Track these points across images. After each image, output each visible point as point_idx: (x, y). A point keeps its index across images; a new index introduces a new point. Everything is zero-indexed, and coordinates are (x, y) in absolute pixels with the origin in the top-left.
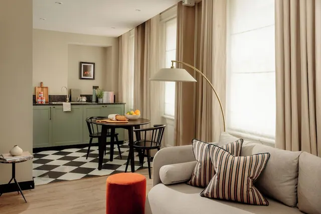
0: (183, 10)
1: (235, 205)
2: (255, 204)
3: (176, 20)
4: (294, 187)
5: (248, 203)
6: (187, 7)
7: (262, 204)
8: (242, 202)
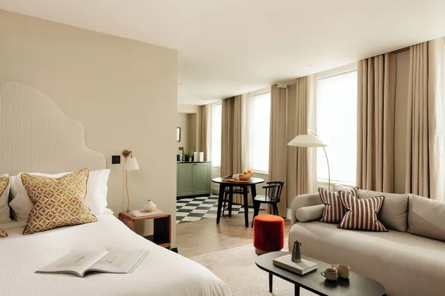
0: (277, 91)
1: (365, 233)
2: (380, 231)
3: (270, 94)
4: (405, 218)
5: (375, 231)
6: (281, 89)
7: (384, 231)
8: (371, 230)
